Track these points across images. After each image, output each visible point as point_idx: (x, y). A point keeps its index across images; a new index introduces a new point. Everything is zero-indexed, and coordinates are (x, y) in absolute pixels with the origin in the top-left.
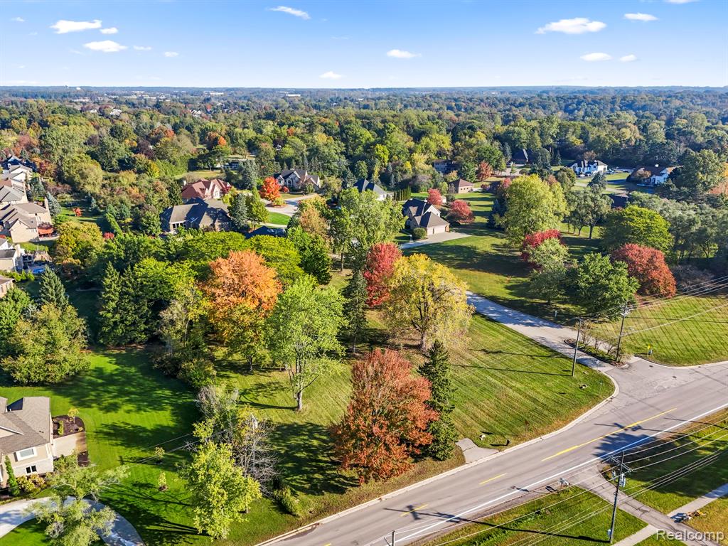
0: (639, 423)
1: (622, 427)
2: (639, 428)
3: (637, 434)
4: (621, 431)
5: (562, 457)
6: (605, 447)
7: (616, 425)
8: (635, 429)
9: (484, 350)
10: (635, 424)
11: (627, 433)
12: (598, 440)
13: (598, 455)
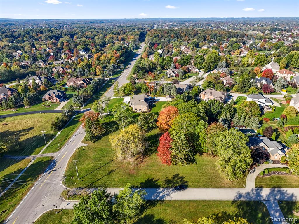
0: (50, 175)
1: (54, 171)
2: (49, 174)
3: (49, 171)
4: (53, 170)
5: (64, 154)
6: (55, 163)
7: (55, 171)
8: (50, 172)
9: (114, 171)
10: (50, 174)
11: (51, 170)
12: (58, 163)
13: (56, 160)
